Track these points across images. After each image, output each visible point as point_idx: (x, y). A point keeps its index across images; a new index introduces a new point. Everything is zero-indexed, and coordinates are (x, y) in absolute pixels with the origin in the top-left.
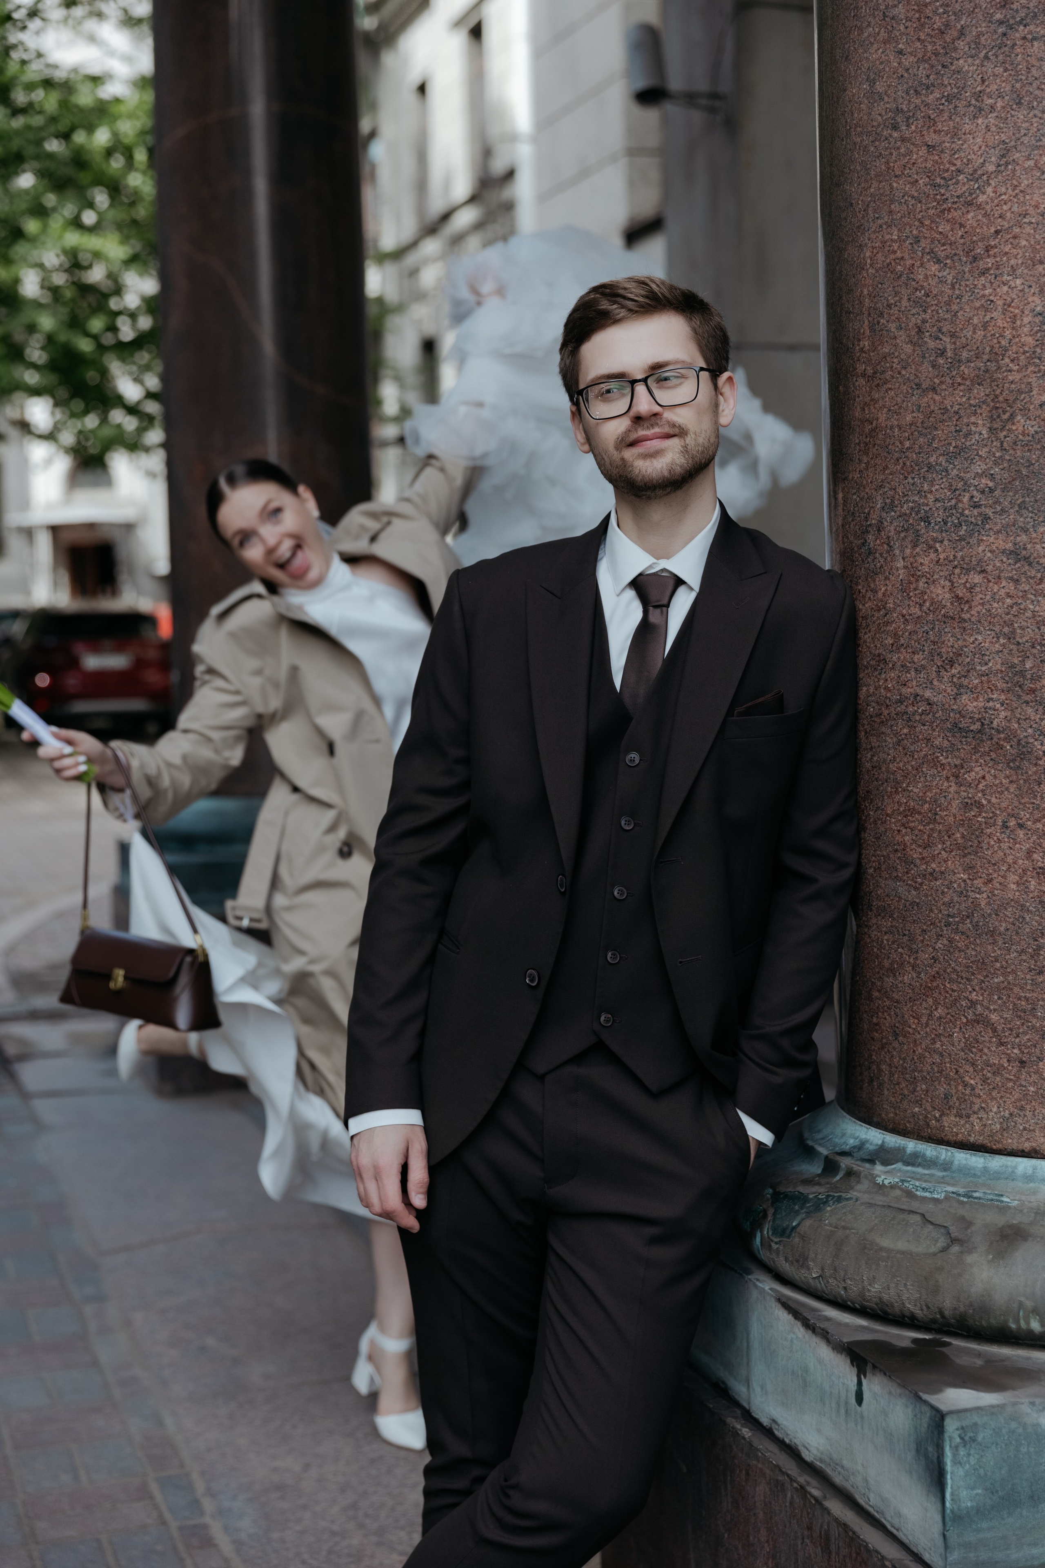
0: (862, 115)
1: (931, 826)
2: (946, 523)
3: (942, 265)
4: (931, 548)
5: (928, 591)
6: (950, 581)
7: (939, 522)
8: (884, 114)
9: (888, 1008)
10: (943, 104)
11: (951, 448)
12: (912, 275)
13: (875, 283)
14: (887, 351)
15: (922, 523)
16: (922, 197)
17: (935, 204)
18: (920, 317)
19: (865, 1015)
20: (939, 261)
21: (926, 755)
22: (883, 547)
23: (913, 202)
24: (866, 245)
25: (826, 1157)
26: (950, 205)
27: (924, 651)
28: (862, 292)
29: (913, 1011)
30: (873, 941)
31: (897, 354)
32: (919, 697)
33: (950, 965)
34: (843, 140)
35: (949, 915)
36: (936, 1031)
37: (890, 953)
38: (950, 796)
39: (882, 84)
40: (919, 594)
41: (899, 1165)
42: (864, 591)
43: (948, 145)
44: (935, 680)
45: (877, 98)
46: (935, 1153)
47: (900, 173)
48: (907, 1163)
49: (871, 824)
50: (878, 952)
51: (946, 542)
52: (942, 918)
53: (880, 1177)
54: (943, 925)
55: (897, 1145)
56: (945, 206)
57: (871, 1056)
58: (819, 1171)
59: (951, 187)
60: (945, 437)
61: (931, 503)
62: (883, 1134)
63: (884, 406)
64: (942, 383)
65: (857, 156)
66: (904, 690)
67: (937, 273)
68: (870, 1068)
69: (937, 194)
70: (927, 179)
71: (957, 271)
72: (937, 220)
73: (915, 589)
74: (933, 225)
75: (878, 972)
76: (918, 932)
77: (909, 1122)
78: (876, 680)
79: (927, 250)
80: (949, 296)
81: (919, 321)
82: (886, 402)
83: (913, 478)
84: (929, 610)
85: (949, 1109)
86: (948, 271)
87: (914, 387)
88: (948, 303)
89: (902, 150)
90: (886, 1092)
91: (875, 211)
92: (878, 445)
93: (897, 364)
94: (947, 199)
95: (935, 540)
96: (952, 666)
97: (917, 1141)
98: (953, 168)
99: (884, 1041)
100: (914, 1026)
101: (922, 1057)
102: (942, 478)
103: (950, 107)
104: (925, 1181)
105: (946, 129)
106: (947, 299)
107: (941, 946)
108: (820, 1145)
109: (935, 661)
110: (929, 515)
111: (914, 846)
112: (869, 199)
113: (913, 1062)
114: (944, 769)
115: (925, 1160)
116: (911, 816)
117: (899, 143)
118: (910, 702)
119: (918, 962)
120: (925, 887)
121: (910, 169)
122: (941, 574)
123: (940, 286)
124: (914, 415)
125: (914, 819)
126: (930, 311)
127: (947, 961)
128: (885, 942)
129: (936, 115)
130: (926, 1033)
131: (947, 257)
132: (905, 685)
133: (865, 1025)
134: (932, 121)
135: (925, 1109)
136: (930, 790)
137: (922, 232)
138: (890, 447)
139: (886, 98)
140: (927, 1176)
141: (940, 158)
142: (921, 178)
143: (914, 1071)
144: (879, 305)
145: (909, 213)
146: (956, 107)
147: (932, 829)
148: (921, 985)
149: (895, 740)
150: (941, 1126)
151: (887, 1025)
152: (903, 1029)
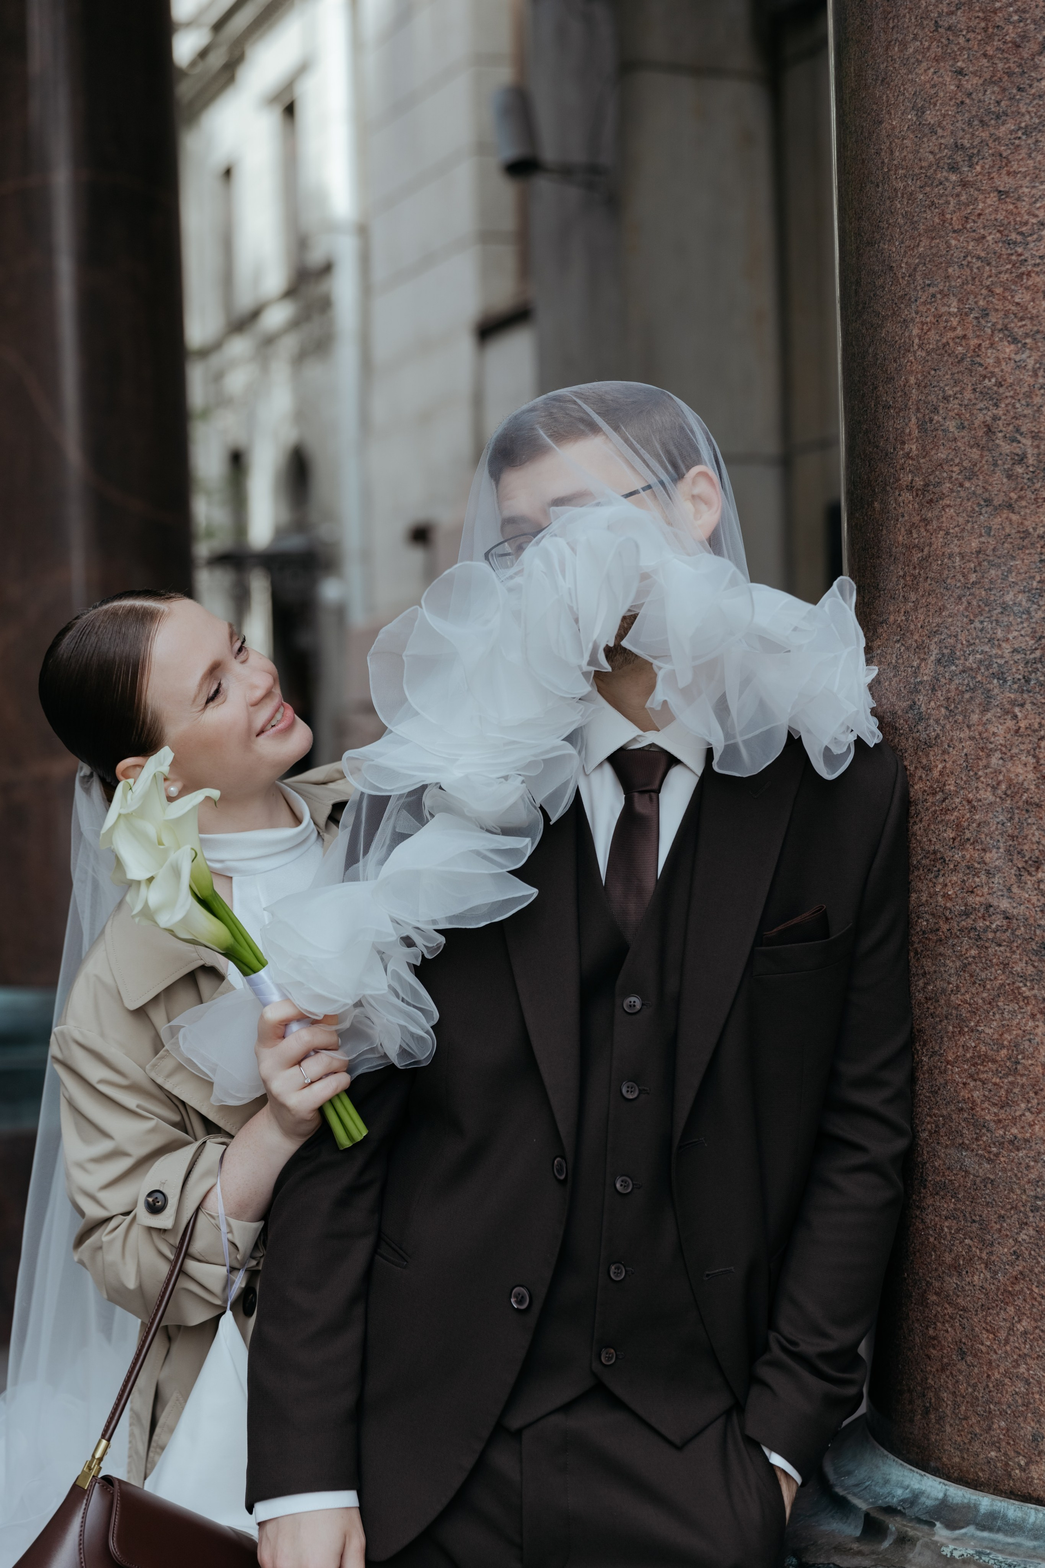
0: (905, 153)
1: (1011, 1079)
2: (1028, 681)
3: (1020, 345)
4: (1007, 713)
5: (1004, 769)
6: (1034, 756)
7: (1019, 679)
8: (937, 151)
9: (951, 1317)
10: (1020, 138)
11: (1035, 584)
12: (978, 359)
13: (926, 369)
14: (943, 456)
15: (995, 681)
16: (991, 258)
17: (1009, 266)
18: (989, 413)
19: (916, 1325)
20: (1015, 341)
21: (1002, 985)
22: (940, 712)
23: (979, 264)
24: (913, 320)
25: (867, 1515)
26: (1029, 268)
27: (998, 848)
28: (907, 381)
29: (987, 1323)
30: (928, 1228)
31: (957, 461)
32: (992, 909)
33: (1038, 1263)
34: (878, 186)
35: (1036, 1197)
36: (1020, 1350)
37: (953, 1245)
38: (1037, 1039)
39: (934, 113)
40: (992, 773)
41: (970, 1530)
42: (912, 768)
43: (1026, 190)
44: (1015, 886)
45: (927, 131)
46: (1020, 1514)
47: (960, 227)
48: (983, 1527)
49: (924, 1074)
50: (936, 1242)
51: (1028, 706)
52: (1026, 1201)
53: (947, 1546)
54: (1028, 1209)
55: (966, 1501)
56: (1023, 269)
57: (927, 1379)
58: (858, 1533)
59: (1031, 245)
60: (1025, 568)
61: (1007, 655)
62: (945, 1485)
63: (940, 528)
64: (1021, 498)
65: (899, 206)
66: (971, 899)
67: (1013, 356)
68: (924, 1396)
69: (1012, 254)
70: (998, 235)
71: (1040, 354)
72: (1013, 287)
73: (986, 767)
74: (1007, 294)
75: (936, 1270)
76: (994, 1218)
77: (983, 1470)
78: (931, 884)
79: (999, 327)
80: (1029, 385)
81: (988, 418)
82: (942, 522)
83: (982, 622)
84: (1005, 794)
85: (1039, 1454)
86: (1027, 353)
87: (982, 503)
88: (1029, 395)
89: (963, 198)
90: (948, 1429)
91: (925, 276)
92: (932, 579)
93: (958, 474)
94: (1026, 260)
95: (1013, 703)
96: (1038, 868)
97: (994, 1497)
98: (1034, 221)
99: (945, 1360)
100: (988, 1343)
101: (999, 1385)
102: (1022, 623)
103: (1029, 142)
104: (1011, 1554)
105: (1023, 170)
106: (1027, 389)
107: (1025, 1237)
108: (855, 1494)
109: (1015, 862)
110: (1004, 670)
111: (986, 1105)
112: (917, 261)
113: (987, 1390)
114: (1028, 1004)
115: (1007, 1524)
116: (982, 1064)
117: (959, 189)
118: (980, 915)
119: (993, 1258)
120: (1002, 1159)
121: (974, 222)
122: (1022, 747)
123: (1017, 372)
124: (983, 539)
125: (986, 1069)
126: (1003, 406)
127: (1035, 1258)
128: (946, 1229)
129: (1009, 152)
130: (1006, 1352)
131: (1027, 335)
132: (972, 892)
133: (917, 1338)
134: (1005, 160)
135: (1005, 1454)
136: (1009, 1031)
137: (992, 302)
138: (949, 581)
139: (940, 131)
140: (1012, 1547)
141: (1016, 207)
142: (990, 234)
143: (988, 1402)
144: (932, 397)
145: (974, 279)
146: (1037, 141)
147: (1011, 1083)
148: (998, 1289)
149: (958, 964)
150: (1028, 1478)
151: (950, 1339)
152: (972, 1346)
